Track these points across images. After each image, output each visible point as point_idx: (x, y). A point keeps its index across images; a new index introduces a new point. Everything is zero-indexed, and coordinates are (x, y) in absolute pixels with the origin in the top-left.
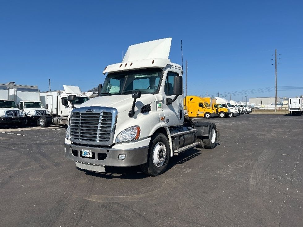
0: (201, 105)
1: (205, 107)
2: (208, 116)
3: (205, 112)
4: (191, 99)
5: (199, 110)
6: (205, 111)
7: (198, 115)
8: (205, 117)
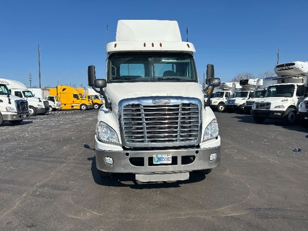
0: (76, 96)
1: (81, 99)
2: (84, 108)
3: (80, 104)
4: (64, 90)
5: (73, 102)
6: (80, 102)
7: (72, 107)
8: (81, 109)
